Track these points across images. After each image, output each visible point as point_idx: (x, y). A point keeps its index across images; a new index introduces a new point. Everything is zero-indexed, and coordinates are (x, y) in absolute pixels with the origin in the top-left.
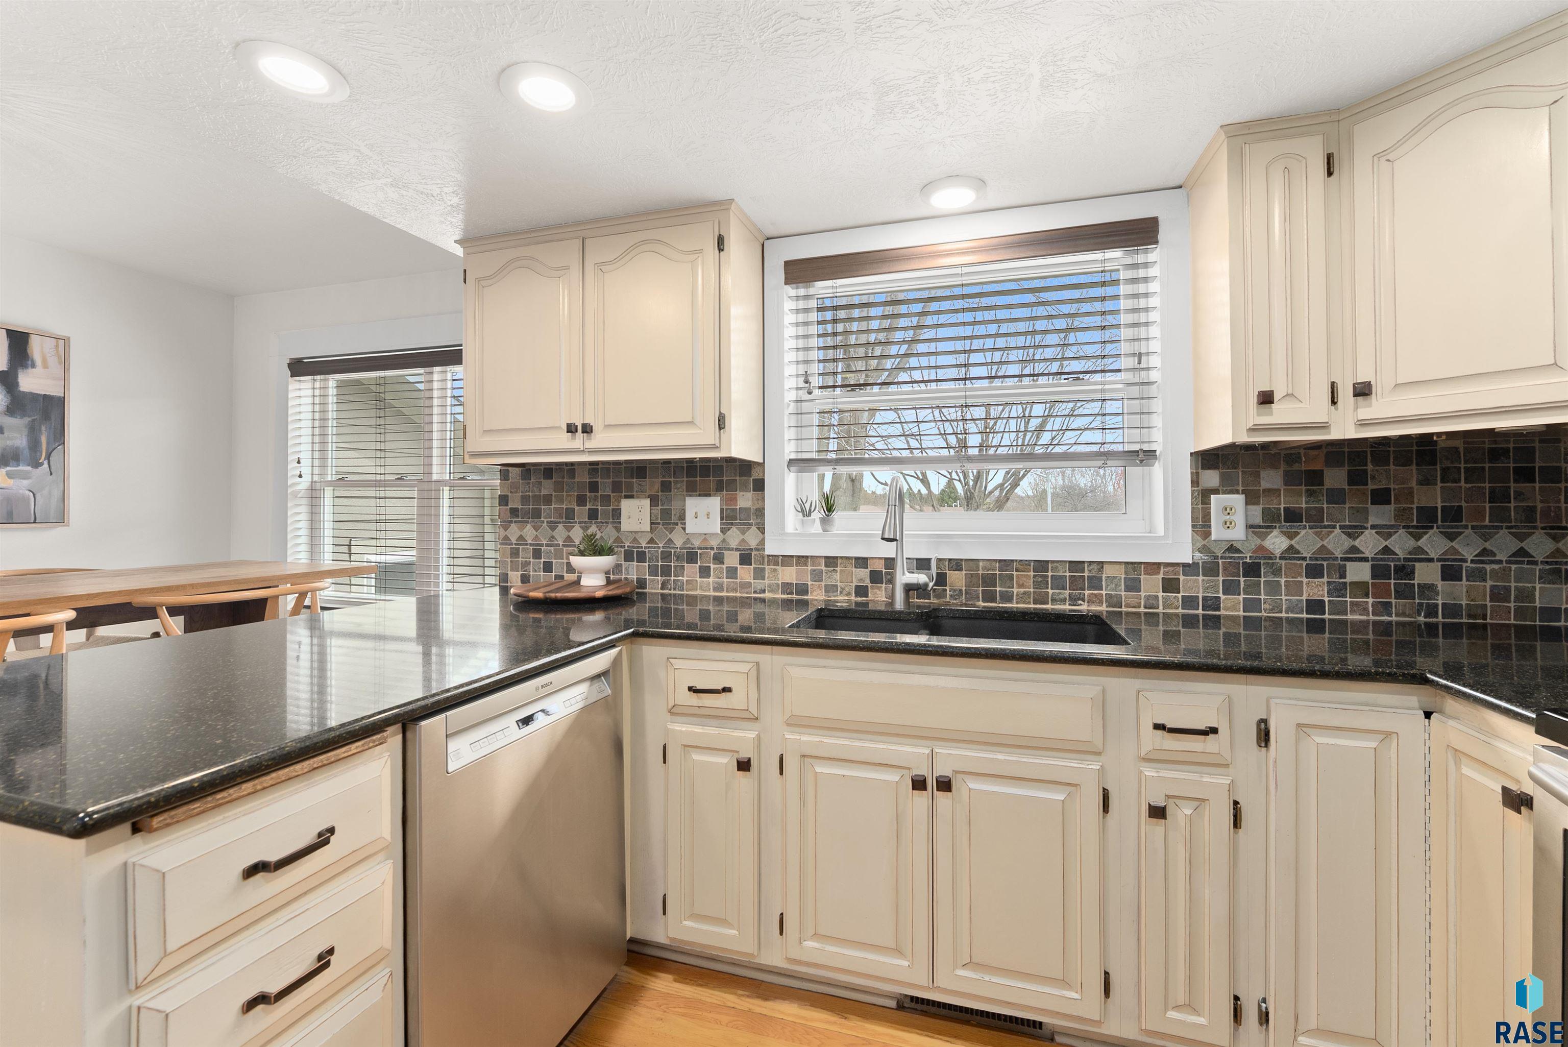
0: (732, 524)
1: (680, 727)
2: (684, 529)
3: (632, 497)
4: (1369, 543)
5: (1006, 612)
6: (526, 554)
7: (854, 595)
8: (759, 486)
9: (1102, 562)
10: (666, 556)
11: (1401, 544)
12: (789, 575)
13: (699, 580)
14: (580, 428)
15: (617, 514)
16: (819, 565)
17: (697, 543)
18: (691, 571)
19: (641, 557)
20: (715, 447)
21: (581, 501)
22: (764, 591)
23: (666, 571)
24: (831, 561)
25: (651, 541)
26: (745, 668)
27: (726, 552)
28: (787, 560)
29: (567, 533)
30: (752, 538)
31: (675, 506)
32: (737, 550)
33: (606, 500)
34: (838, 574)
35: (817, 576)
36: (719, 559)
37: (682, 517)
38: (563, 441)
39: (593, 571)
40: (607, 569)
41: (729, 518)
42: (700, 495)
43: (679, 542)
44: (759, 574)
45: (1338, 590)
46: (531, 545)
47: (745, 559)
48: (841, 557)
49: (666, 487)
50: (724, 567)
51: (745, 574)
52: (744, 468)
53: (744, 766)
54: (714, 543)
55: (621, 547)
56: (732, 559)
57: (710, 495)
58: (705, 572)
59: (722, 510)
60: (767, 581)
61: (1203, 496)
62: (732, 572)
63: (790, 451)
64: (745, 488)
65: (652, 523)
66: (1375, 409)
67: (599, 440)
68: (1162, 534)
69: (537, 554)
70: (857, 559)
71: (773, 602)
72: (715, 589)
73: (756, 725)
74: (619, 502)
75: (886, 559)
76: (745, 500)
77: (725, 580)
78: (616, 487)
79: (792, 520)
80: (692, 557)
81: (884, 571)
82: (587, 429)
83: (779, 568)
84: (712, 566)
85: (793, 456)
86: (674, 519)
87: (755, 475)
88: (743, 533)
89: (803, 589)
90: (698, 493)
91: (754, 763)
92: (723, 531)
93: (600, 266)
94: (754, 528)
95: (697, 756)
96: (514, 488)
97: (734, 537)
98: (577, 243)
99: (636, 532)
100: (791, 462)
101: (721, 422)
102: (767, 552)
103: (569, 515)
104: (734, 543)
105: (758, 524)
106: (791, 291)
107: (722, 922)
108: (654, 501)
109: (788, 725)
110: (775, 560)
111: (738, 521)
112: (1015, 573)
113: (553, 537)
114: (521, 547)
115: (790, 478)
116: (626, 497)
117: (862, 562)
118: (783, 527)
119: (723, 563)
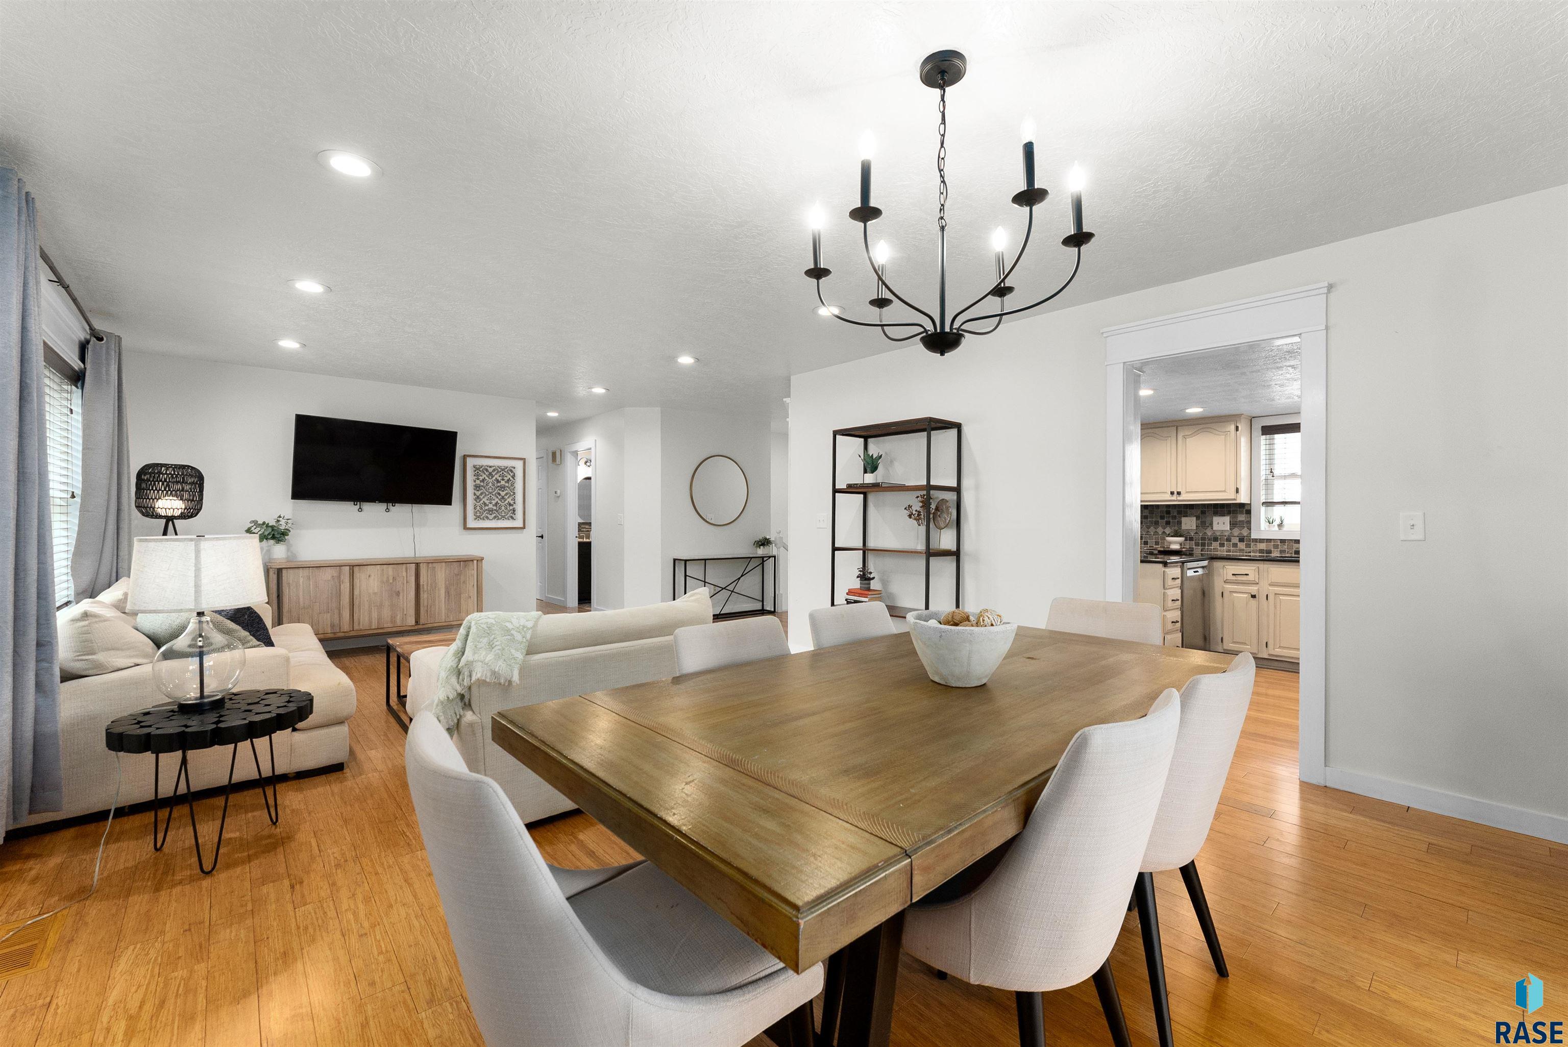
0: (1235, 527)
1: (1228, 586)
2: (1212, 528)
3: (1187, 516)
7: (1293, 554)
8: (1249, 512)
10: (1204, 539)
12: (1263, 546)
13: (1219, 548)
14: (1176, 493)
15: (1180, 523)
16: (1277, 542)
17: (1218, 534)
18: (1215, 545)
19: (1191, 539)
20: (1234, 499)
21: (1162, 518)
22: (1250, 552)
23: (1203, 545)
24: (1283, 541)
25: (1196, 533)
26: (1254, 568)
27: (1232, 538)
28: (1261, 541)
29: (1156, 530)
30: (1245, 532)
31: (1208, 520)
32: (1238, 537)
33: (1174, 517)
34: (1286, 546)
35: (1276, 547)
36: (1229, 540)
37: (1211, 524)
38: (1168, 497)
39: (1175, 543)
40: (1181, 542)
41: (1233, 525)
42: (1219, 517)
43: (1209, 533)
44: (1248, 546)
47: (1241, 540)
48: (1287, 540)
49: (1203, 514)
51: (1242, 546)
52: (1242, 505)
53: (1254, 596)
54: (1227, 534)
55: (1185, 534)
56: (1235, 540)
57: (1224, 517)
58: (1222, 545)
59: (1230, 522)
60: (1252, 549)
62: (1235, 545)
63: (1263, 499)
64: (1242, 513)
65: (1197, 526)
67: (1184, 497)
70: (1295, 540)
72: (1226, 552)
73: (1258, 585)
74: (1181, 518)
76: (1242, 517)
77: (1232, 548)
78: (1179, 513)
79: (1264, 525)
80: (1216, 539)
82: (1179, 493)
83: (1258, 544)
84: (1226, 543)
85: (1264, 501)
86: (1207, 525)
87: (1246, 508)
88: (1241, 530)
89: (1269, 552)
91: (1257, 596)
92: (1231, 529)
93: (1184, 437)
94: (1246, 528)
95: (1235, 595)
97: (1236, 532)
98: (1175, 428)
99: (1189, 529)
100: (1263, 503)
101: (1237, 491)
102: (1252, 538)
103: (1157, 523)
104: (1236, 534)
105: (1248, 527)
106: (1264, 437)
107: (1245, 644)
108: (1198, 518)
109: (1270, 585)
110: (1256, 540)
111: (1238, 526)
115: (1263, 509)
116: (1184, 516)
118: (1260, 528)
119: (1230, 542)
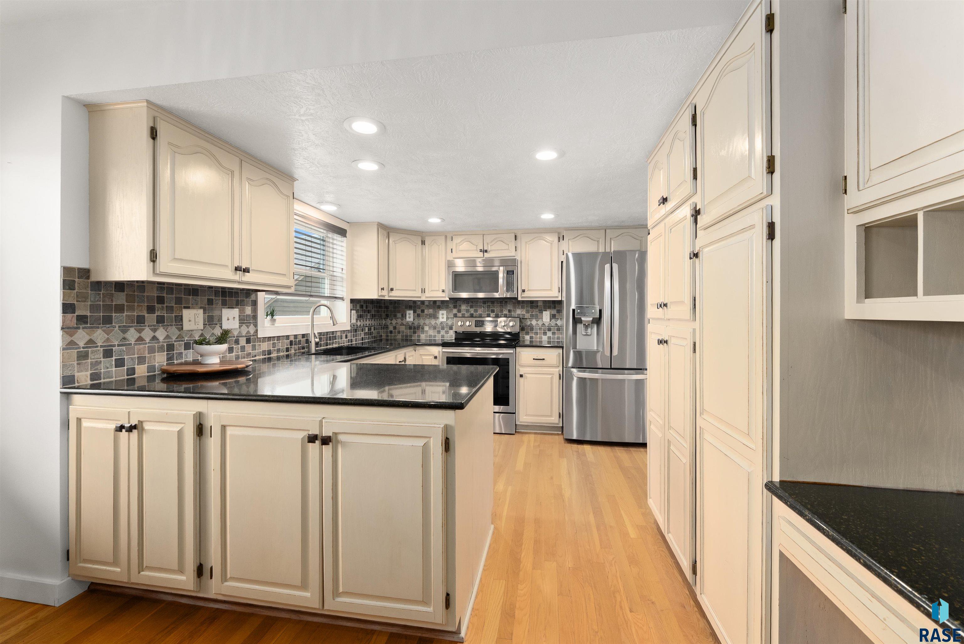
0: (243, 323)
2: (221, 327)
3: (189, 308)
4: (368, 323)
5: (330, 349)
6: (97, 355)
7: (285, 351)
8: (254, 303)
9: (337, 331)
11: (370, 322)
12: (265, 346)
13: (228, 355)
15: (179, 319)
16: (275, 340)
21: (151, 310)
22: (255, 356)
24: (277, 338)
25: (201, 335)
27: (240, 338)
28: (263, 340)
29: (138, 335)
30: (252, 330)
31: (216, 313)
32: (245, 336)
33: (170, 309)
34: (280, 343)
35: (274, 346)
36: (237, 342)
37: (220, 320)
38: (229, 274)
41: (243, 320)
42: (229, 308)
44: (254, 348)
45: (365, 334)
46: (101, 346)
47: (248, 341)
48: (282, 336)
49: (210, 302)
50: (239, 346)
51: (249, 348)
54: (235, 333)
55: (182, 341)
56: (243, 341)
57: (233, 308)
58: (230, 350)
59: (239, 316)
60: (258, 351)
61: (351, 310)
62: (243, 348)
64: (249, 305)
65: (204, 324)
66: (393, 293)
67: (248, 277)
68: (346, 322)
69: (108, 353)
70: (286, 336)
71: (259, 360)
74: (180, 310)
75: (294, 335)
76: (248, 310)
77: (240, 353)
78: (178, 301)
81: (294, 340)
82: (247, 271)
84: (234, 346)
86: (215, 321)
87: (252, 298)
89: (268, 353)
90: (227, 306)
92: (240, 327)
93: (249, 180)
94: (252, 325)
96: (82, 297)
99: (191, 331)
102: (257, 337)
103: (140, 321)
105: (253, 323)
108: (204, 310)
111: (246, 322)
112: (322, 337)
113: (124, 338)
114: (90, 350)
116: (185, 307)
117: (288, 337)
118: (264, 324)
119: (238, 344)
